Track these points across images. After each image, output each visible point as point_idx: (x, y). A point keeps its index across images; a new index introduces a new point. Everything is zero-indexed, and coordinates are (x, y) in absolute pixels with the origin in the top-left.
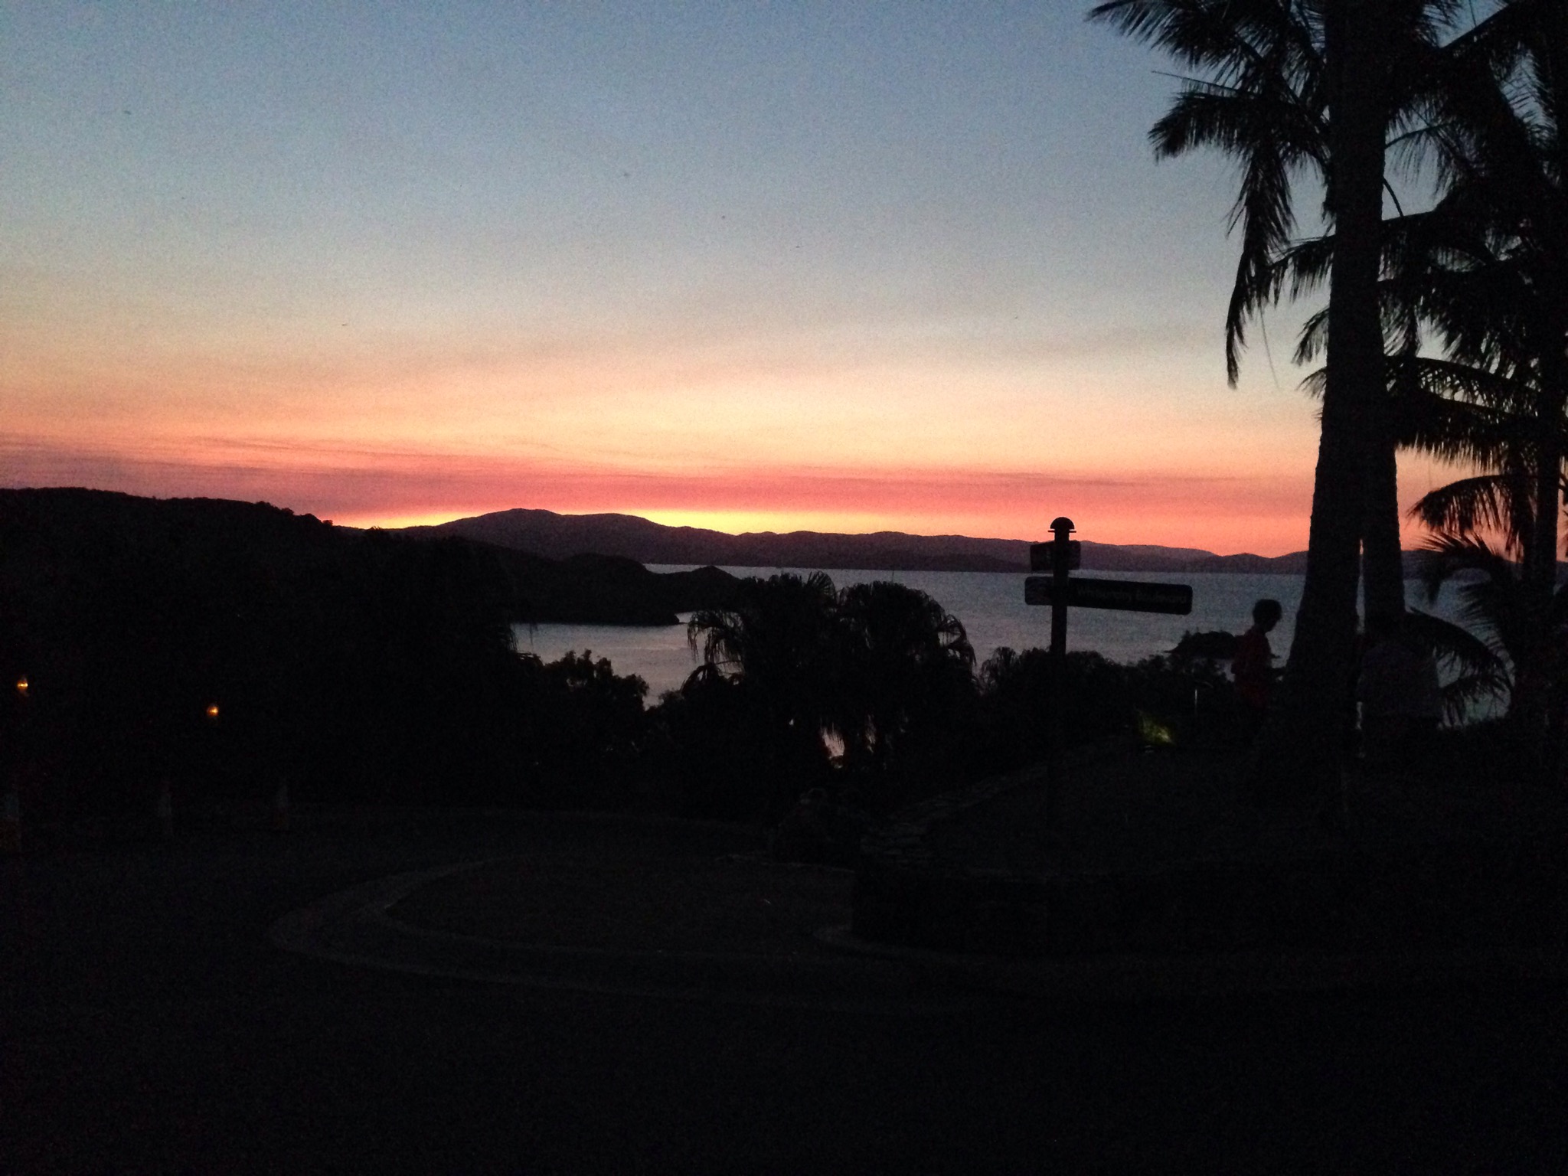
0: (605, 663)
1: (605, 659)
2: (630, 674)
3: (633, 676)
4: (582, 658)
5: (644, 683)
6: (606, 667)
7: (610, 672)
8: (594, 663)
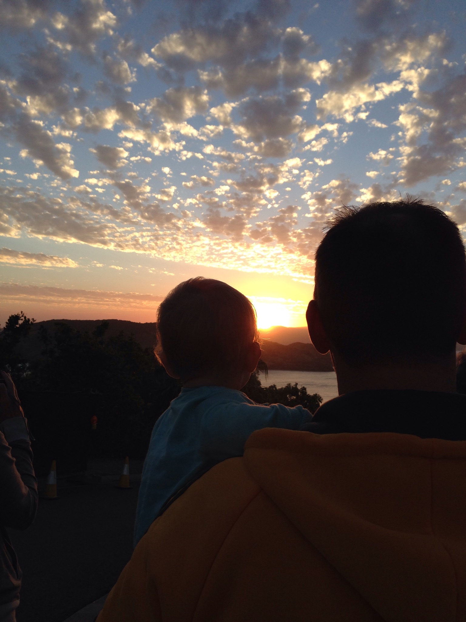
0: (304, 389)
1: (304, 387)
2: (315, 394)
3: (316, 394)
4: (294, 386)
5: (321, 398)
6: (304, 391)
7: (306, 393)
8: (299, 389)
